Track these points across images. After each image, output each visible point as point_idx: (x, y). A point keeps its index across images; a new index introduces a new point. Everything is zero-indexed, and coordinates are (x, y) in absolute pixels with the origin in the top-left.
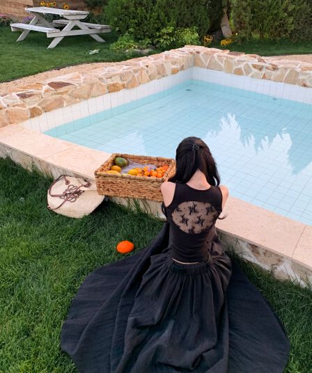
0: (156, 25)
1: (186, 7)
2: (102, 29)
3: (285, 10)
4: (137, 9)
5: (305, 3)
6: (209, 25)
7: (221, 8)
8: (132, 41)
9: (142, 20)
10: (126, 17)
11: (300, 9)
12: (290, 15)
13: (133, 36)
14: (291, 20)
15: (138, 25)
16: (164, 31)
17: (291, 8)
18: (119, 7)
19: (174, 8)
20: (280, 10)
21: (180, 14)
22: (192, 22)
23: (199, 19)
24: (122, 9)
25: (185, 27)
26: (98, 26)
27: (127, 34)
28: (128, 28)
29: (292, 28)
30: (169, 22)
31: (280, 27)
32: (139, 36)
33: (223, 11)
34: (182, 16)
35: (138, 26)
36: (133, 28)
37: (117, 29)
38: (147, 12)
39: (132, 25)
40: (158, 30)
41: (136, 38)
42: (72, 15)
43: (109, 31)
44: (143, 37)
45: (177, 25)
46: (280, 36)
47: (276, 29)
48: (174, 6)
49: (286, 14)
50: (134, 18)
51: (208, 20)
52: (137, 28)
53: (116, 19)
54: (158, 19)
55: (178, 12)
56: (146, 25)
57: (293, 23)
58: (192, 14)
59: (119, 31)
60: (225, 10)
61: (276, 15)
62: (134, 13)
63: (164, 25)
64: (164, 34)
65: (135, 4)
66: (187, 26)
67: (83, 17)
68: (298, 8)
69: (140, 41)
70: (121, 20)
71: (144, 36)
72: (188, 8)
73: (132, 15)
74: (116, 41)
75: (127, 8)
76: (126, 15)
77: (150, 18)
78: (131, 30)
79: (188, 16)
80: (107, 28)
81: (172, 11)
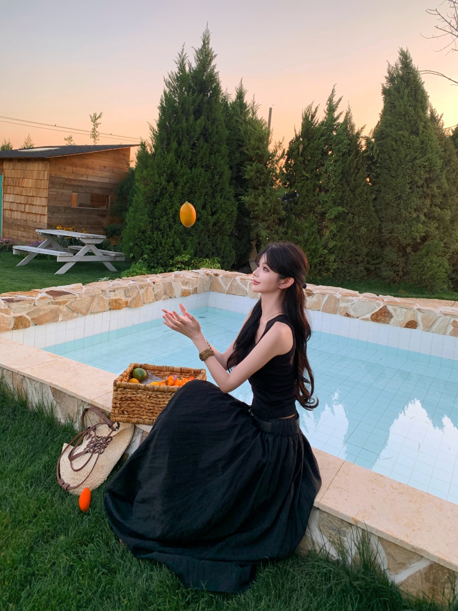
0: (170, 252)
1: (206, 236)
2: (116, 256)
3: (325, 247)
4: (153, 234)
5: (348, 240)
6: (234, 258)
7: (250, 241)
8: (145, 269)
9: (157, 246)
10: (142, 242)
11: (342, 245)
12: (331, 252)
13: (146, 263)
14: (333, 258)
15: (153, 251)
16: (179, 258)
17: (331, 244)
18: (136, 231)
19: (193, 236)
20: (319, 246)
21: (199, 244)
22: (213, 254)
23: (222, 250)
24: (139, 233)
25: (205, 258)
26: (113, 254)
27: (140, 261)
28: (142, 255)
29: (335, 267)
30: (185, 249)
31: (320, 264)
32: (152, 264)
33: (251, 245)
34: (201, 246)
35: (152, 253)
36: (148, 254)
37: (132, 255)
38: (163, 237)
39: (147, 250)
40: (172, 257)
41: (149, 266)
42: (88, 238)
43: (123, 259)
44: (156, 265)
45: (195, 255)
46: (321, 275)
47: (315, 266)
48: (193, 234)
49: (326, 251)
50: (149, 244)
51: (233, 253)
52: (151, 255)
53: (131, 244)
54: (173, 246)
55: (197, 241)
56: (161, 252)
57: (335, 262)
58: (213, 245)
59: (134, 257)
60: (254, 243)
61: (315, 250)
62: (150, 237)
63: (178, 253)
64: (178, 262)
65: (152, 228)
66: (207, 256)
67: (99, 242)
68: (340, 244)
69: (153, 270)
70: (136, 245)
71: (158, 264)
72: (209, 237)
73: (148, 239)
74: (129, 268)
75: (144, 232)
76: (142, 240)
77: (166, 244)
78: (145, 256)
79: (209, 246)
80: (121, 256)
81: (190, 238)
